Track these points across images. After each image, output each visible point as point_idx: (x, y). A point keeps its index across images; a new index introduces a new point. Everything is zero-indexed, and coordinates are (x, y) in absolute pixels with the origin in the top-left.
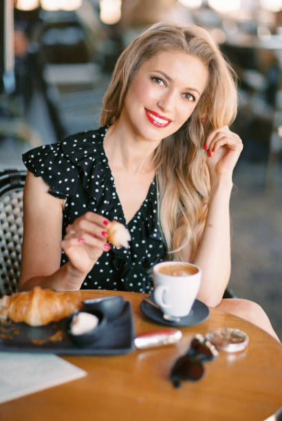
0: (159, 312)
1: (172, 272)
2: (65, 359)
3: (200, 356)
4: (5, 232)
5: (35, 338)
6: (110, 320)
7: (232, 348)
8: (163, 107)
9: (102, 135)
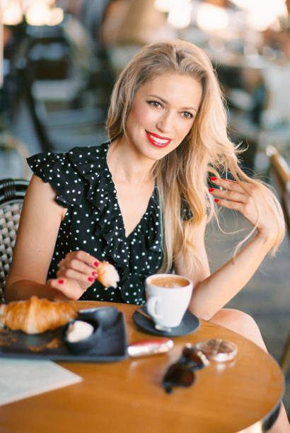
0: (151, 322)
1: (164, 284)
2: (62, 366)
3: (191, 364)
4: (4, 237)
5: (32, 345)
6: (104, 329)
7: (221, 357)
8: (162, 129)
9: (105, 150)
